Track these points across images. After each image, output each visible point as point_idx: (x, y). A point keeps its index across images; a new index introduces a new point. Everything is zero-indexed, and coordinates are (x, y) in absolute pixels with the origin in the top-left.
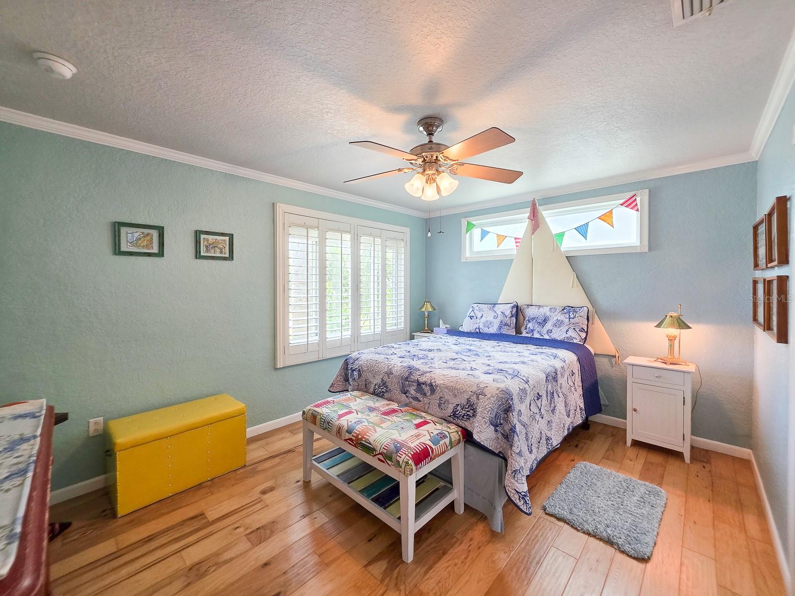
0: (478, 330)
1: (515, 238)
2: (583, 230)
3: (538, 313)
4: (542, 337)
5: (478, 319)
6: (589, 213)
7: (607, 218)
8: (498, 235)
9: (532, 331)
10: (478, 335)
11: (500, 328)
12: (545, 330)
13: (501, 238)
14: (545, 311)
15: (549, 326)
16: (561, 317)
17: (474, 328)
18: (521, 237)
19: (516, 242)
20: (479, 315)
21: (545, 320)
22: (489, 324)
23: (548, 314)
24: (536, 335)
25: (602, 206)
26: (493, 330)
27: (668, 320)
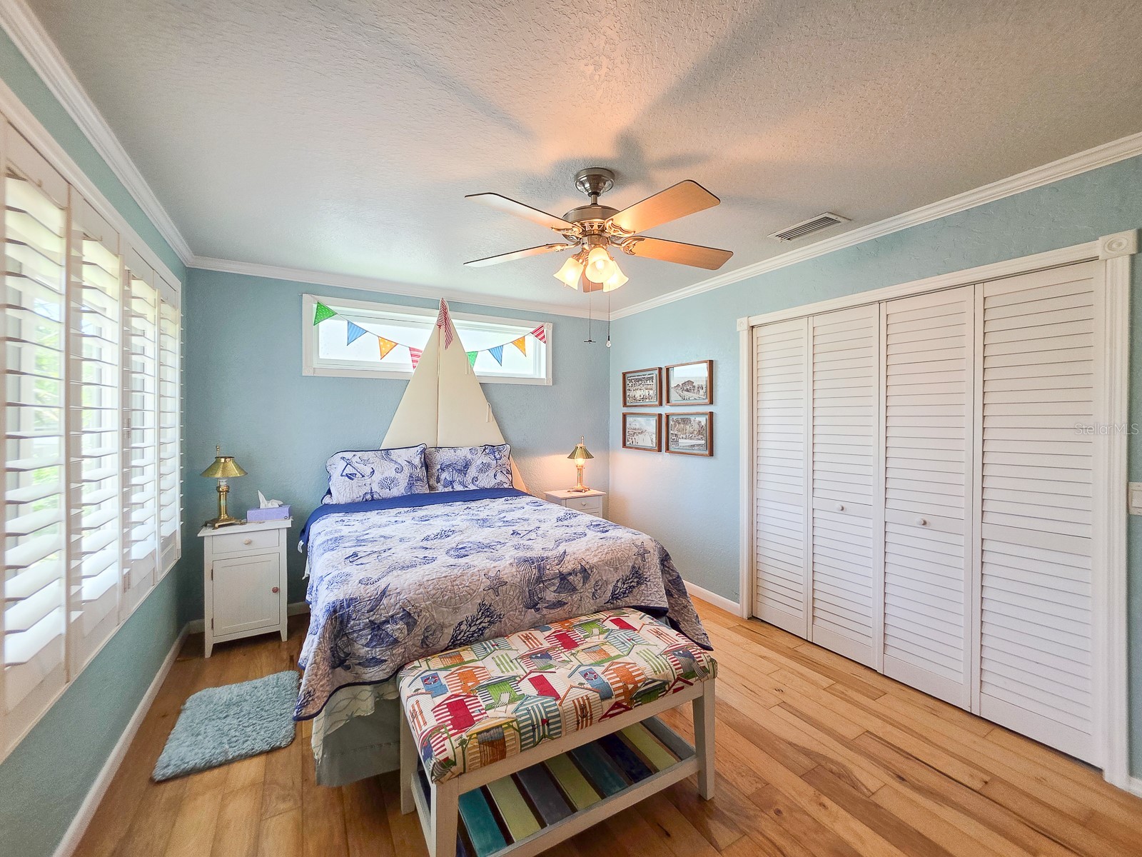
0: (369, 497)
1: (411, 349)
2: (497, 353)
3: (456, 457)
4: (466, 489)
5: (366, 478)
6: (503, 334)
7: (520, 343)
8: (381, 339)
9: (451, 483)
10: (370, 503)
11: (411, 485)
12: (469, 478)
13: (387, 346)
14: (464, 453)
15: (472, 472)
16: (486, 460)
17: (361, 494)
18: (422, 348)
19: (412, 355)
20: (368, 470)
21: (467, 465)
22: (388, 483)
23: (469, 456)
24: (458, 488)
25: (515, 330)
26: (398, 491)
27: (579, 451)
